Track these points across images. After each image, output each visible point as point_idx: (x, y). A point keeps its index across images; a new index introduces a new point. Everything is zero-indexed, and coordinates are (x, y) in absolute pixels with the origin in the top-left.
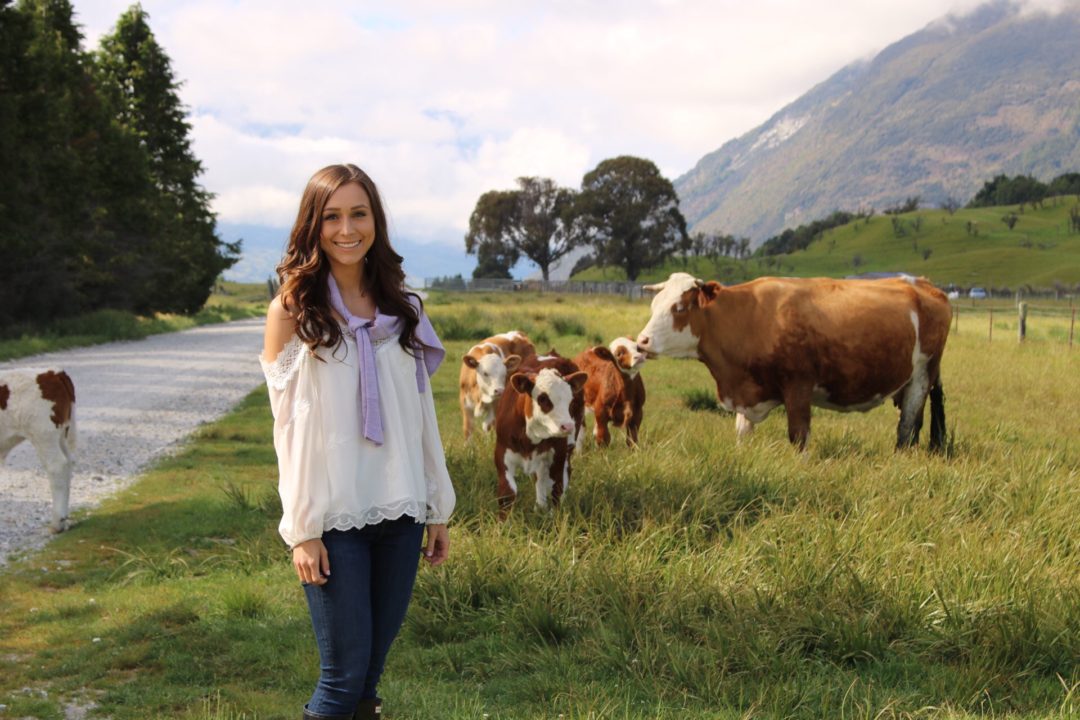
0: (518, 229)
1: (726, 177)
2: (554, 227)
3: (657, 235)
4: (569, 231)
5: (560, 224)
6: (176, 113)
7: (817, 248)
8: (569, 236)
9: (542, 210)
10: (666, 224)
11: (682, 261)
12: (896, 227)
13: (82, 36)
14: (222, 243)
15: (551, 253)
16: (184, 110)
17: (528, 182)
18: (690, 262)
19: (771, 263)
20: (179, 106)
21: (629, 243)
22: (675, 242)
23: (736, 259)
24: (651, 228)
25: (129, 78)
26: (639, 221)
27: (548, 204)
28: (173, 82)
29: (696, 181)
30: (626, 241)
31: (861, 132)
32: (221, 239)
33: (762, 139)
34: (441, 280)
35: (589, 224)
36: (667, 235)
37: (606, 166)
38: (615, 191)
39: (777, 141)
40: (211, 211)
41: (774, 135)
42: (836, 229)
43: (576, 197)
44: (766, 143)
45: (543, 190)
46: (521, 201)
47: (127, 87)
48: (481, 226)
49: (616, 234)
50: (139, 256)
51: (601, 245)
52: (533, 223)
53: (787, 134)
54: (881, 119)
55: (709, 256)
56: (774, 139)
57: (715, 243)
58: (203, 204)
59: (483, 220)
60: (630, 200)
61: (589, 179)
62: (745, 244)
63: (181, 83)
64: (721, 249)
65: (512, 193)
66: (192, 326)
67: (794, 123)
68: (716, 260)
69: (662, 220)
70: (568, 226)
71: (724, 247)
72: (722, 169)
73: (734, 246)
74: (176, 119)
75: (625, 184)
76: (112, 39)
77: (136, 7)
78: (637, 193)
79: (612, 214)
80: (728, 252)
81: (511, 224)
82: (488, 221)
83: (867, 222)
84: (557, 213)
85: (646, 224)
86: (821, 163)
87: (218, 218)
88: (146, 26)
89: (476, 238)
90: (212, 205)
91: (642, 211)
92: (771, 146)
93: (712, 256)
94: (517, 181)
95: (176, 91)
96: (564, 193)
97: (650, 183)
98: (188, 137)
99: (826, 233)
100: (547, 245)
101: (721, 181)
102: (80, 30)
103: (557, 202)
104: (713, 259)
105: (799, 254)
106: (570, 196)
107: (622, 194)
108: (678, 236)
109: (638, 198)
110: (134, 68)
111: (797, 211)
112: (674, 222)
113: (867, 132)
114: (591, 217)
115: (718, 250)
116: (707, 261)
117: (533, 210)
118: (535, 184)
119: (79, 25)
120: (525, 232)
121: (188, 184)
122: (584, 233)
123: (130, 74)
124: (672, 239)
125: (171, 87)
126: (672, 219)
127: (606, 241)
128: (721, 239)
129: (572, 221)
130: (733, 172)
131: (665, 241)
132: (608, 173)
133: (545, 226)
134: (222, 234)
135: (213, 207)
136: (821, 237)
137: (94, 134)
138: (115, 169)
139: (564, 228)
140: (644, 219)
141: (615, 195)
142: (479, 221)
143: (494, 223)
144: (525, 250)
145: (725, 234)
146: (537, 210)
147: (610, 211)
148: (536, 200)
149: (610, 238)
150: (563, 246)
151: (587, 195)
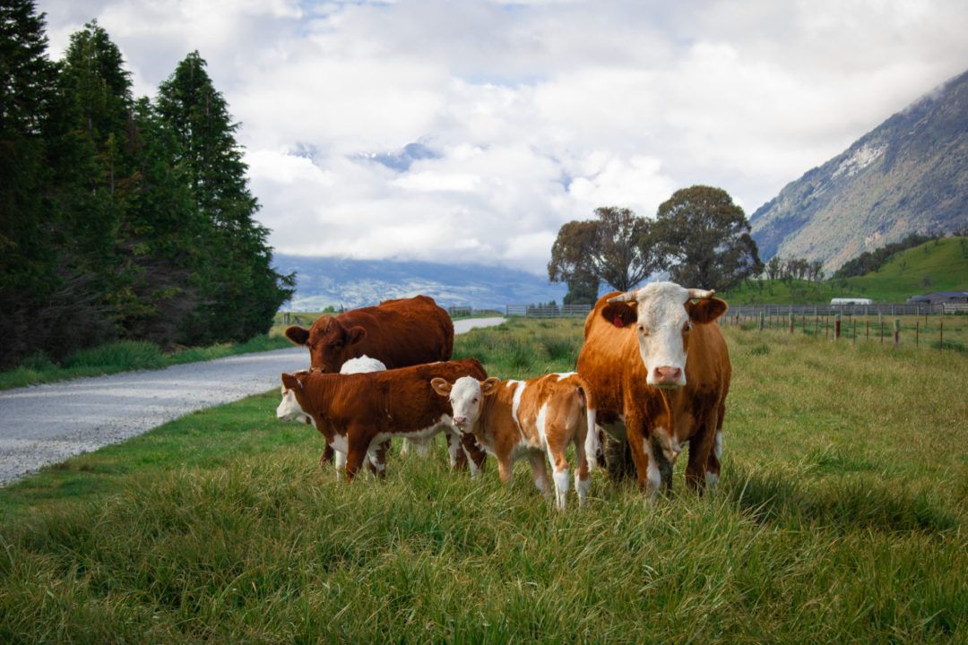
0: (599, 258)
1: (809, 204)
2: (632, 255)
3: (730, 260)
4: (646, 258)
5: (637, 251)
6: (232, 154)
7: (889, 270)
8: (647, 262)
9: (621, 238)
10: (739, 249)
11: (758, 285)
12: (964, 248)
13: (130, 84)
14: (278, 276)
15: (630, 280)
16: (240, 150)
17: (607, 212)
18: (765, 285)
19: (844, 285)
20: (235, 147)
21: (704, 267)
22: (748, 266)
23: (809, 281)
24: (724, 254)
25: (187, 122)
26: (712, 247)
27: (626, 233)
28: (229, 124)
29: (779, 209)
30: (700, 267)
31: (936, 158)
32: (277, 272)
33: (842, 168)
34: (537, 307)
35: (665, 251)
36: (739, 260)
37: (680, 196)
38: (689, 219)
39: (856, 168)
40: (266, 245)
41: (854, 164)
42: (906, 251)
43: (654, 226)
44: (847, 171)
45: (621, 220)
46: (601, 231)
47: (186, 130)
48: (563, 255)
49: (691, 260)
50: (179, 290)
51: (677, 270)
52: (612, 250)
53: (867, 162)
54: (956, 146)
55: (783, 280)
56: (854, 167)
57: (789, 267)
58: (259, 240)
59: (565, 249)
60: (703, 228)
61: (664, 208)
62: (818, 266)
63: (236, 126)
64: (795, 272)
65: (592, 222)
66: (227, 355)
67: (872, 152)
68: (790, 282)
69: (734, 246)
70: (646, 255)
71: (798, 271)
72: (805, 196)
73: (807, 270)
74: (232, 159)
75: (697, 213)
76: (171, 85)
77: (194, 55)
78: (710, 221)
79: (686, 241)
80: (802, 275)
81: (591, 253)
82: (569, 249)
83: (936, 244)
84: (634, 242)
85: (719, 250)
86: (899, 189)
87: (273, 252)
88: (203, 73)
89: (559, 266)
90: (268, 240)
91: (716, 238)
92: (851, 173)
93: (787, 279)
94: (596, 212)
95: (232, 133)
96: (641, 221)
97: (723, 211)
98: (244, 177)
99: (897, 255)
100: (626, 271)
101: (804, 208)
102: (127, 78)
103: (634, 231)
104: (787, 282)
105: (871, 276)
106: (647, 224)
107: (695, 222)
108: (750, 261)
109: (711, 226)
110: (192, 112)
111: (877, 235)
112: (746, 248)
113: (943, 158)
114: (667, 245)
115: (792, 273)
116: (782, 284)
117: (612, 239)
118: (614, 214)
119: (126, 73)
120: (604, 260)
121: (245, 221)
122: (661, 260)
123: (188, 118)
124: (745, 264)
125: (227, 129)
126: (744, 245)
127: (681, 267)
128: (794, 262)
129: (649, 248)
130: (815, 199)
131: (738, 265)
132: (682, 203)
133: (622, 254)
134: (277, 268)
135: (269, 242)
136: (893, 259)
137: (136, 175)
138: (158, 207)
139: (642, 255)
140: (717, 245)
141: (689, 223)
142: (562, 250)
143: (574, 252)
144: (605, 278)
145: (799, 259)
146: (616, 239)
147: (684, 239)
148: (616, 229)
149: (685, 264)
150: (641, 272)
151: (662, 223)
